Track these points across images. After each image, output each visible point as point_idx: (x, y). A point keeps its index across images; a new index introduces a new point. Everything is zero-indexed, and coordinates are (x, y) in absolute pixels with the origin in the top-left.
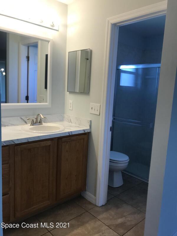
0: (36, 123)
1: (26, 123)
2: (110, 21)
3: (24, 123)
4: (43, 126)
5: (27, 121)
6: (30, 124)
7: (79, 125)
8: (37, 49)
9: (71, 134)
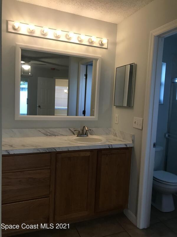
0: (82, 134)
1: (74, 134)
2: (153, 34)
3: (72, 134)
4: (88, 138)
5: (75, 132)
6: (77, 136)
7: (123, 139)
8: (92, 67)
9: (111, 147)
